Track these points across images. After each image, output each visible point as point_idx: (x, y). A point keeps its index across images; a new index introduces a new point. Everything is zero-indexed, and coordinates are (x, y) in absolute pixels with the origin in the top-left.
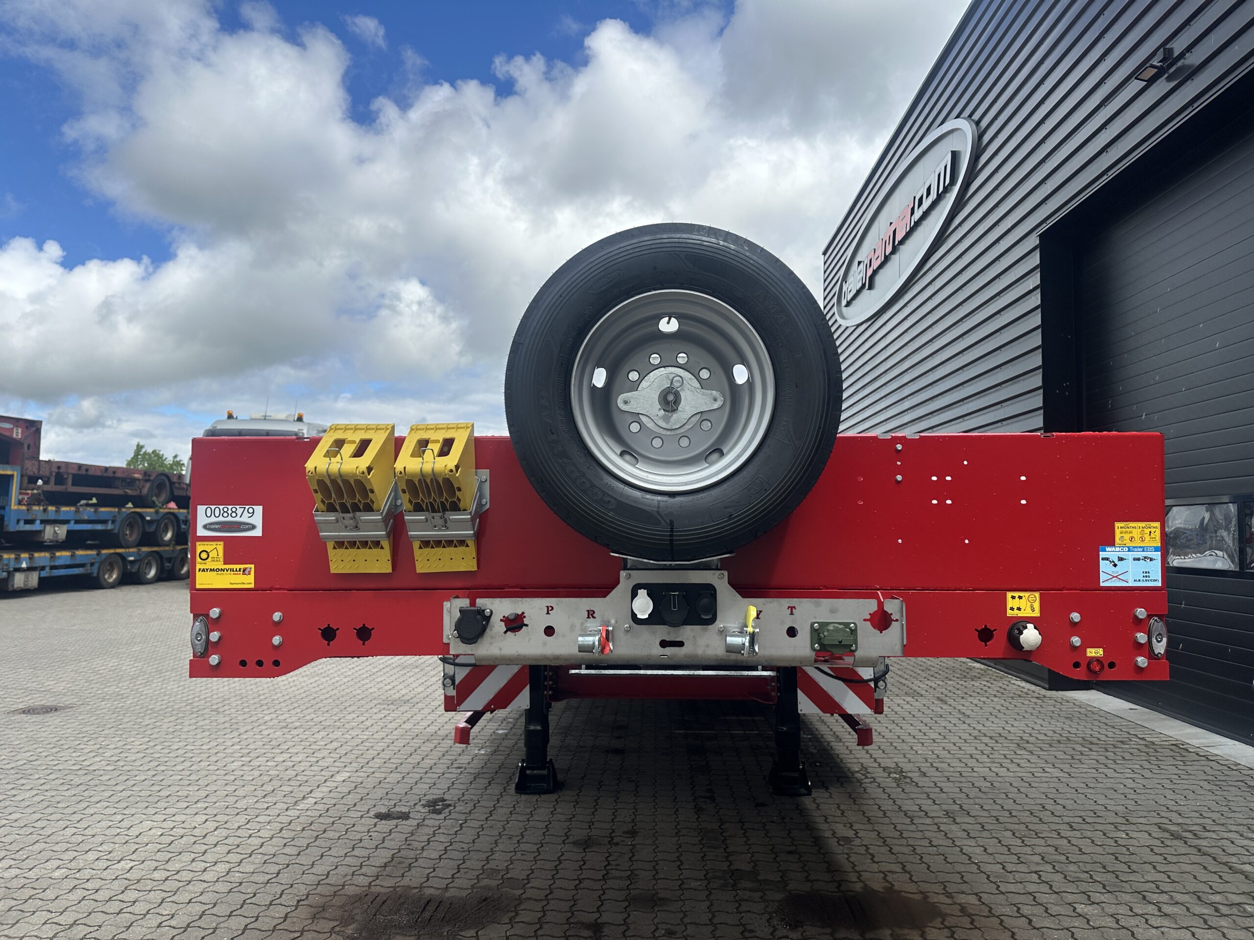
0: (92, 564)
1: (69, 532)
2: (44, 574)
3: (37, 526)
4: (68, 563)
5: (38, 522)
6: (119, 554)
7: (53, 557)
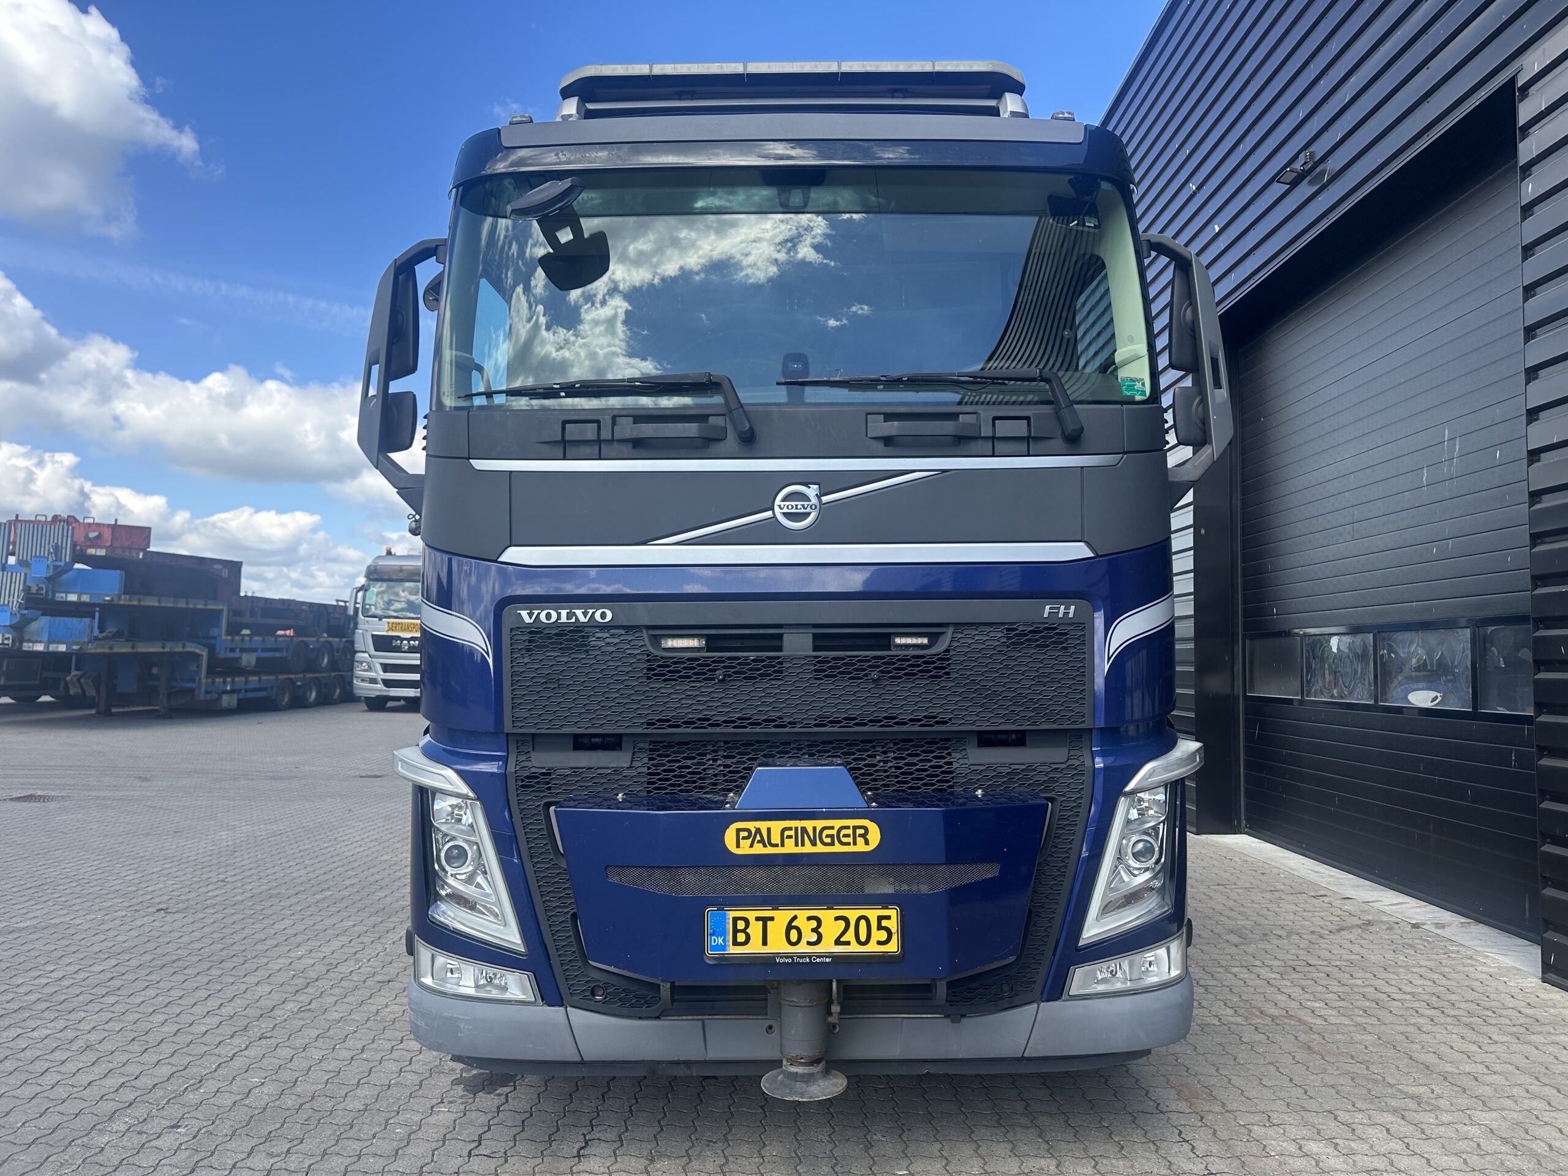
0: (272, 688)
1: (258, 659)
2: (241, 696)
3: (237, 654)
4: (257, 686)
5: (238, 650)
6: (290, 679)
7: (247, 681)
